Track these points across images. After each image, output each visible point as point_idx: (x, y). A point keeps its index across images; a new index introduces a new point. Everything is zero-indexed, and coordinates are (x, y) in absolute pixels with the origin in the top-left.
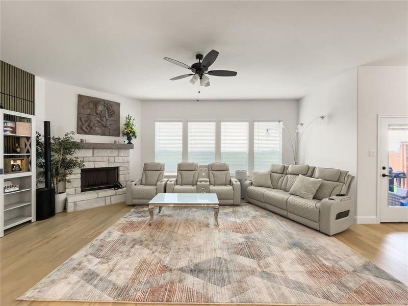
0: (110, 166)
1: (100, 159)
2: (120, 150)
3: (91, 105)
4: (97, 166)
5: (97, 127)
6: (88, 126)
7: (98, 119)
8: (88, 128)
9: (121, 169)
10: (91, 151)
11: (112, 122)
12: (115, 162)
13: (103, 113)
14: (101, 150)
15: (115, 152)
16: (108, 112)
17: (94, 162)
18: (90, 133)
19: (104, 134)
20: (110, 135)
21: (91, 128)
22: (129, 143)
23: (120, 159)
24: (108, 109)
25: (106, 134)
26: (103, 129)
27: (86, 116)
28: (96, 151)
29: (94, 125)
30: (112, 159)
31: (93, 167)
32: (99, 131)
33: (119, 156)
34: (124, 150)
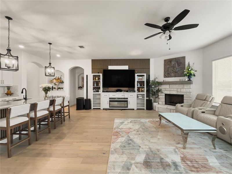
0: (178, 94)
1: (172, 89)
2: (184, 85)
3: (169, 63)
4: (171, 93)
5: (172, 73)
6: (168, 73)
7: (172, 69)
8: (168, 74)
9: (184, 96)
10: (168, 85)
11: (179, 69)
12: (181, 92)
13: (175, 65)
14: (173, 85)
15: (181, 86)
16: (178, 64)
17: (170, 91)
18: (169, 77)
19: (175, 76)
20: (178, 77)
21: (169, 74)
22: (190, 80)
23: (184, 90)
24: (177, 62)
25: (177, 76)
26: (175, 73)
27: (167, 69)
28: (171, 85)
29: (170, 72)
30: (179, 90)
31: (169, 93)
32: (173, 75)
33: (183, 89)
34: (186, 85)
